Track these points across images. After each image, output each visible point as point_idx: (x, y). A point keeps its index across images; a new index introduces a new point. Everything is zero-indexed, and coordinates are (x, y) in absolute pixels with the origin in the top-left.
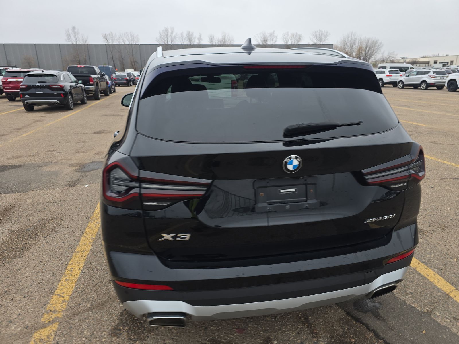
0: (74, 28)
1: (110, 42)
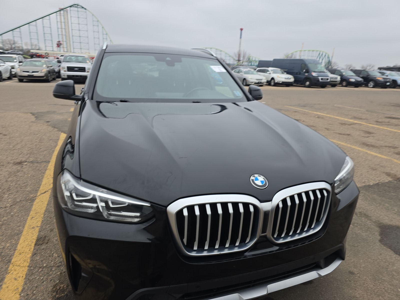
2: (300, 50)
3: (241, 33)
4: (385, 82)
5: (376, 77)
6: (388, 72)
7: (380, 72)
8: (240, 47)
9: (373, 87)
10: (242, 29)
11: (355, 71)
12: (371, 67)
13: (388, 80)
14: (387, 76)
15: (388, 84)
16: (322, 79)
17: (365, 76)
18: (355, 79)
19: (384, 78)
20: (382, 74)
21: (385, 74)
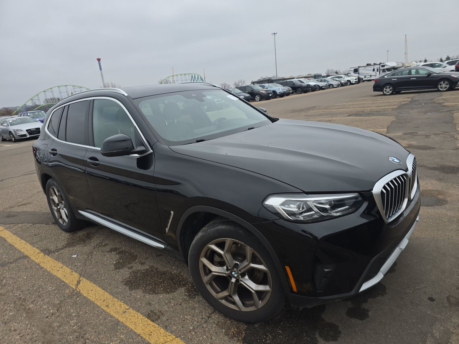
2: (172, 75)
3: (100, 64)
4: (268, 93)
5: (260, 91)
6: (266, 85)
7: (260, 86)
8: (103, 79)
9: (260, 100)
10: (99, 60)
11: (240, 88)
12: (242, 83)
13: (270, 92)
14: (267, 88)
15: (270, 95)
16: (217, 101)
17: (250, 91)
18: (244, 96)
19: (265, 91)
20: (262, 87)
21: (265, 86)
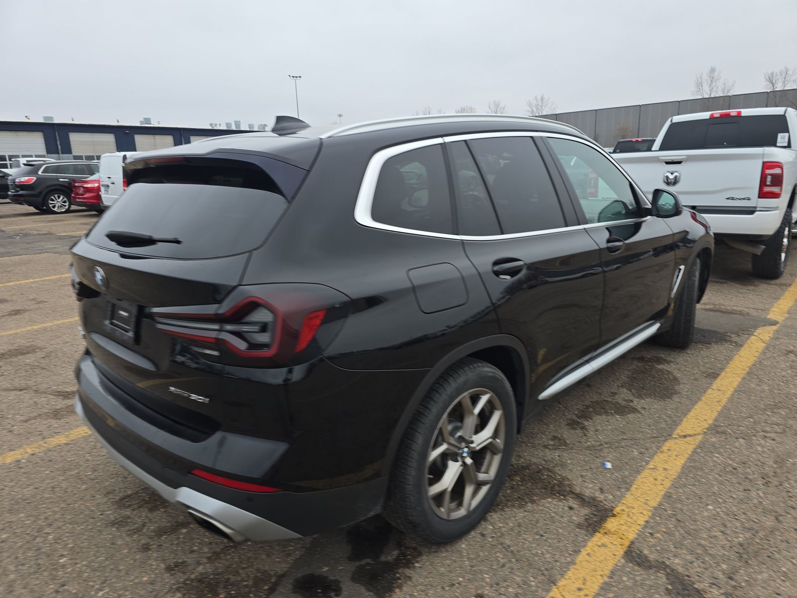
0: (713, 70)
1: (778, 87)
